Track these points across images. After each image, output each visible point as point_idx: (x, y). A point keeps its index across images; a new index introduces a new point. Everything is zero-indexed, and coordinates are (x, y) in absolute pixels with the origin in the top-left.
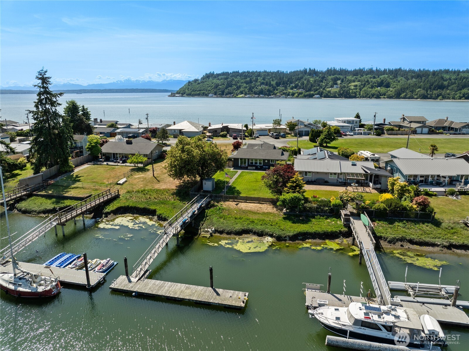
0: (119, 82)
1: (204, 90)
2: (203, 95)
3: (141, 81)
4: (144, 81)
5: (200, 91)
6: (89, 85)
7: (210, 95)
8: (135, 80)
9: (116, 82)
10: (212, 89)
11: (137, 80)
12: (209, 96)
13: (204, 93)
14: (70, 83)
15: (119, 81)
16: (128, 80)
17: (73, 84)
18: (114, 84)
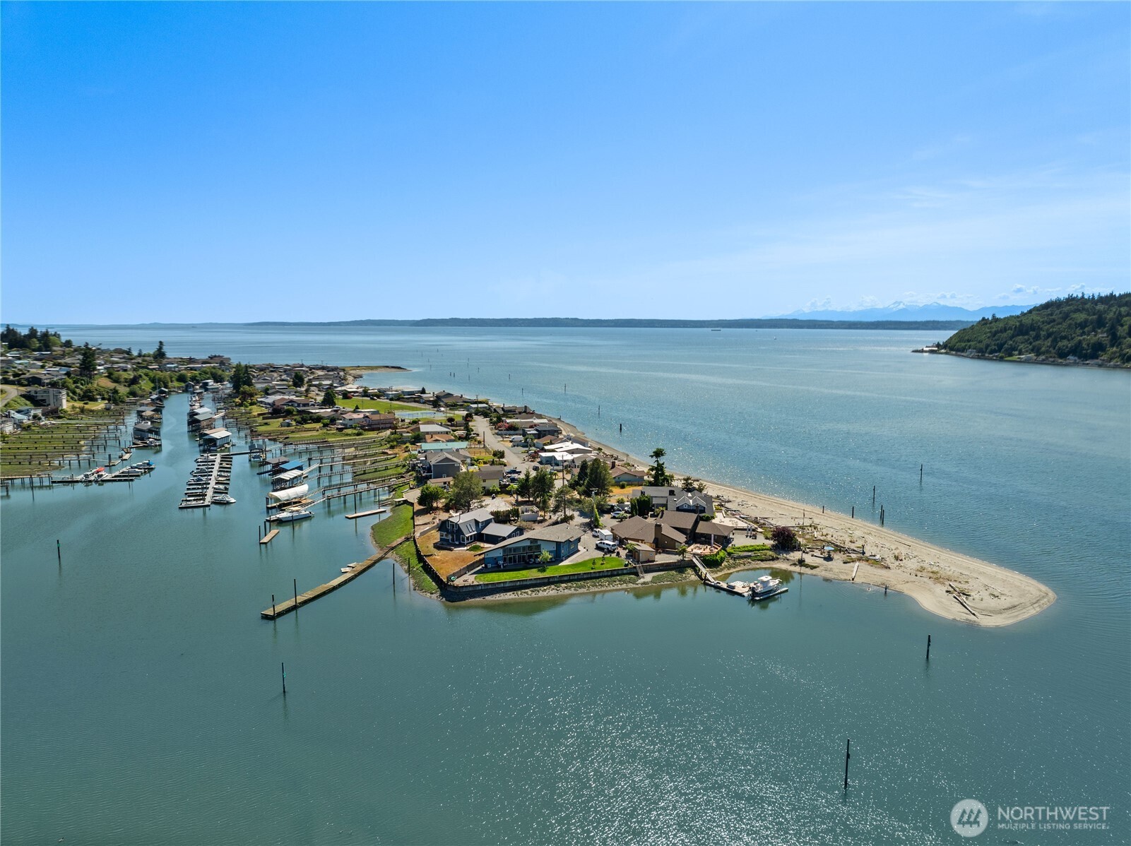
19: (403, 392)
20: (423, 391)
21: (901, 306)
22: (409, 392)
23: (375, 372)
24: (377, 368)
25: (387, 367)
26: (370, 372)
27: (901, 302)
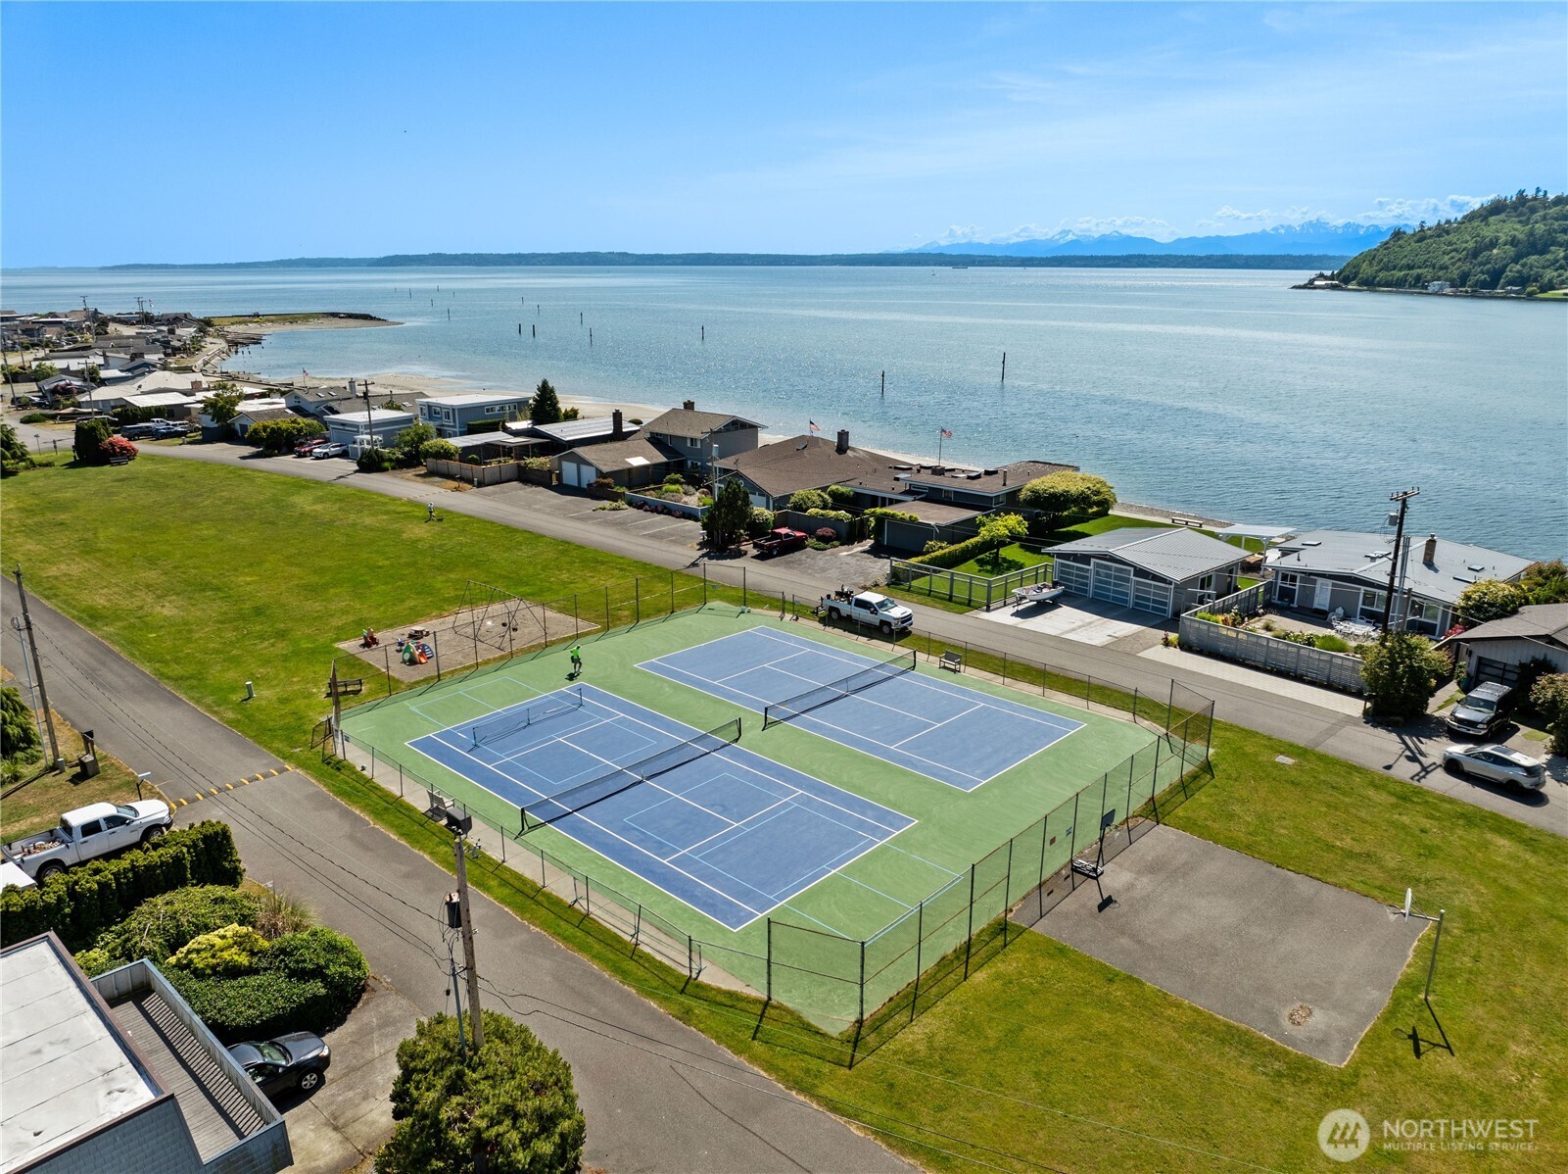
0: (1282, 231)
1: (1424, 265)
2: (1414, 286)
3: (1363, 227)
4: (1376, 226)
5: (1410, 267)
6: (1179, 241)
7: (1434, 286)
8: (1340, 222)
9: (1273, 229)
10: (1453, 264)
11: (1347, 225)
12: (1430, 289)
13: (1418, 278)
14: (1121, 234)
15: (1282, 226)
16: (1317, 226)
17: (1129, 238)
18: (1263, 236)
19: (432, 411)
20: (545, 407)
21: (1070, 237)
22: (465, 410)
23: (300, 328)
24: (306, 317)
25: (335, 315)
26: (288, 328)
27: (1070, 231)
